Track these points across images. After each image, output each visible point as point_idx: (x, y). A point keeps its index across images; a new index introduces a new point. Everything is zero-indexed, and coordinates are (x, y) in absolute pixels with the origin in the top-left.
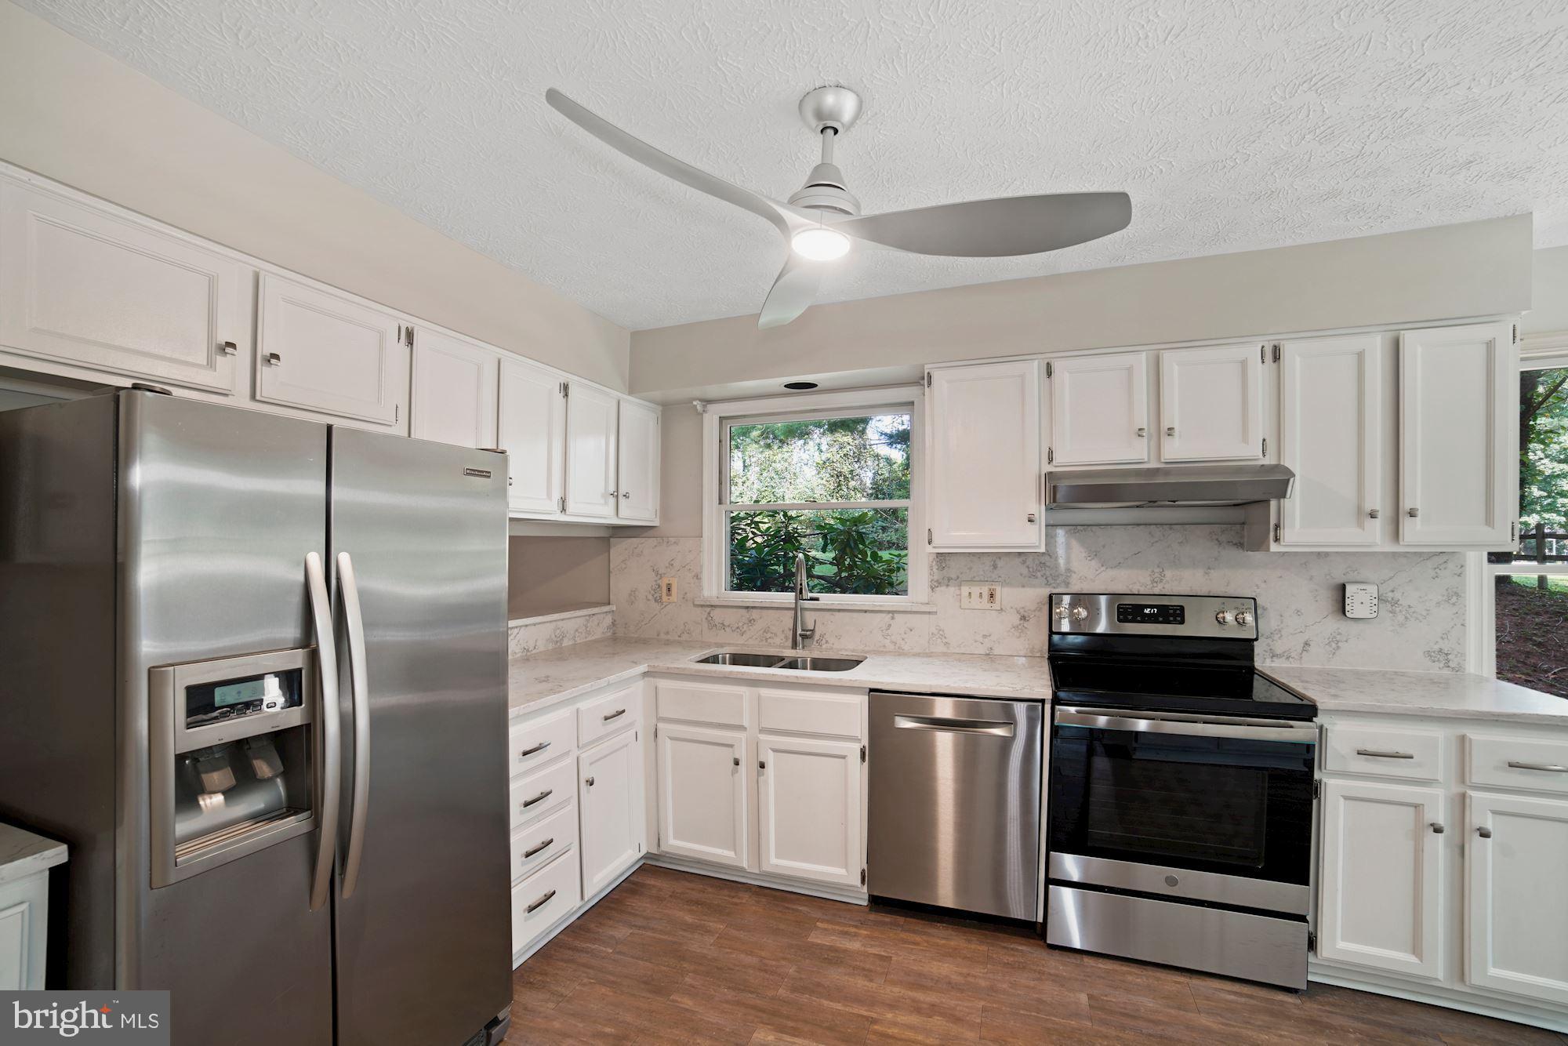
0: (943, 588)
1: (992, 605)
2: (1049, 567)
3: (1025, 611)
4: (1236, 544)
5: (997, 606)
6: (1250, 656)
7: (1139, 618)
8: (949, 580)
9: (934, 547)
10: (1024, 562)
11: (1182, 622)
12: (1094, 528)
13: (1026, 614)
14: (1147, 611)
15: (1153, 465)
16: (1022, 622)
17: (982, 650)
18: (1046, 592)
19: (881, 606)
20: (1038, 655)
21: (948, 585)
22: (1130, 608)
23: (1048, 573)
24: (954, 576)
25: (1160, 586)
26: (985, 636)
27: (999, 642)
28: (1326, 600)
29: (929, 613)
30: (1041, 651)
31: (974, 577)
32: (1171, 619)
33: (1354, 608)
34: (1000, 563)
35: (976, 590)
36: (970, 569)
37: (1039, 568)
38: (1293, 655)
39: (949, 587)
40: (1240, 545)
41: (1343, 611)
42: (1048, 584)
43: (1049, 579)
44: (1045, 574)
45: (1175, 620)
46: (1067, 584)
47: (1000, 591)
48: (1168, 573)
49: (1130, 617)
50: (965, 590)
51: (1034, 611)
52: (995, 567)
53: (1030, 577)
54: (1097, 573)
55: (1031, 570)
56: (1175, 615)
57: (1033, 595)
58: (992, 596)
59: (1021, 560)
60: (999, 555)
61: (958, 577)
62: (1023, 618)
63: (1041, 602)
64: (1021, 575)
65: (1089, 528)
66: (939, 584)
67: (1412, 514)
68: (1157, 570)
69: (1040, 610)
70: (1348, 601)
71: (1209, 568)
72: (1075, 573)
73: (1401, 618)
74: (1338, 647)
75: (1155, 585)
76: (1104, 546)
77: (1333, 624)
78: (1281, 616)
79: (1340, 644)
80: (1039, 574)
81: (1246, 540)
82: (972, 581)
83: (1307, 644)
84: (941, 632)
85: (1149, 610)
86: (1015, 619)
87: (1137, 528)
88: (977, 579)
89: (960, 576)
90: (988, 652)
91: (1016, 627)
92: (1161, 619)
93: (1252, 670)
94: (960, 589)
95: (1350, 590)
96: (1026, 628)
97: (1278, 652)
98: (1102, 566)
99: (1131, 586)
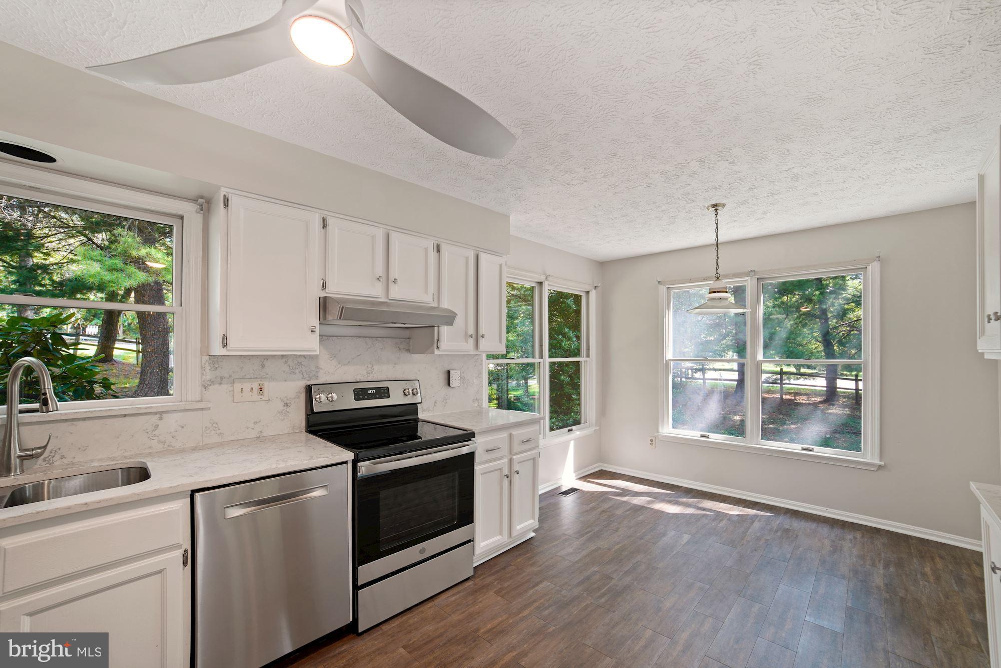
0: (216, 386)
1: (262, 397)
2: (304, 366)
3: (287, 399)
4: (407, 350)
5: (264, 398)
6: (416, 412)
7: (366, 397)
8: (222, 378)
9: (228, 350)
10: (286, 362)
11: (389, 397)
12: (334, 338)
13: (288, 402)
14: (370, 392)
15: (383, 300)
16: (285, 408)
17: (253, 434)
18: (303, 383)
19: (146, 408)
20: (298, 431)
21: (220, 384)
22: (360, 391)
23: (304, 370)
24: (226, 375)
25: (371, 375)
26: (255, 423)
27: (267, 426)
28: (442, 378)
29: (202, 409)
30: (300, 427)
31: (245, 375)
32: (383, 395)
33: (454, 383)
34: (267, 363)
35: (247, 386)
36: (242, 368)
37: (297, 367)
38: (430, 409)
39: (222, 385)
40: (408, 351)
41: (449, 384)
42: (303, 378)
43: (305, 374)
44: (301, 371)
45: (385, 396)
46: (317, 377)
47: (268, 386)
48: (376, 367)
49: (361, 397)
50: (238, 386)
51: (294, 398)
52: (263, 366)
53: (290, 373)
54: (336, 368)
55: (291, 368)
56: (384, 393)
57: (294, 388)
58: (261, 390)
59: (283, 360)
60: (267, 357)
61: (230, 376)
62: (286, 405)
63: (299, 392)
64: (284, 372)
65: (331, 338)
66: (212, 382)
67: (483, 336)
68: (370, 366)
69: (299, 397)
70: (451, 378)
71: (395, 364)
72: (322, 369)
73: (466, 386)
74: (446, 402)
75: (369, 375)
76: (340, 351)
77: (445, 390)
78: (426, 389)
79: (447, 401)
80: (297, 371)
81: (411, 348)
82: (243, 379)
83: (435, 402)
84: (214, 425)
85: (371, 391)
86: (280, 406)
87: (358, 339)
88: (248, 376)
89: (232, 375)
90: (258, 435)
91: (280, 412)
92: (378, 396)
93: (417, 420)
94: (233, 386)
95: (452, 373)
96: (288, 412)
97: (425, 408)
98: (339, 363)
99: (355, 377)
